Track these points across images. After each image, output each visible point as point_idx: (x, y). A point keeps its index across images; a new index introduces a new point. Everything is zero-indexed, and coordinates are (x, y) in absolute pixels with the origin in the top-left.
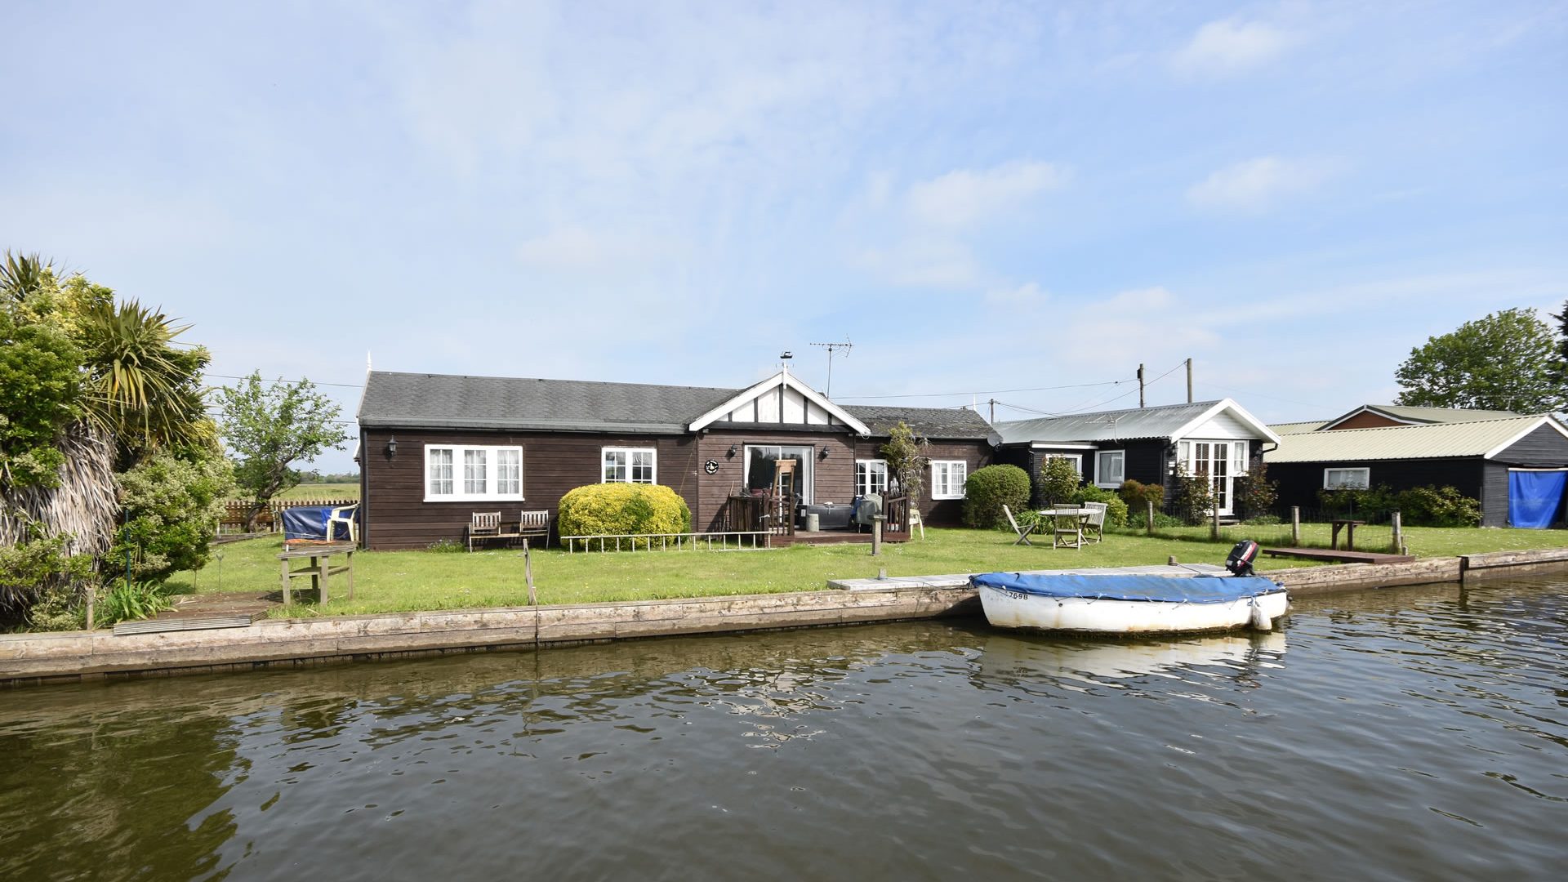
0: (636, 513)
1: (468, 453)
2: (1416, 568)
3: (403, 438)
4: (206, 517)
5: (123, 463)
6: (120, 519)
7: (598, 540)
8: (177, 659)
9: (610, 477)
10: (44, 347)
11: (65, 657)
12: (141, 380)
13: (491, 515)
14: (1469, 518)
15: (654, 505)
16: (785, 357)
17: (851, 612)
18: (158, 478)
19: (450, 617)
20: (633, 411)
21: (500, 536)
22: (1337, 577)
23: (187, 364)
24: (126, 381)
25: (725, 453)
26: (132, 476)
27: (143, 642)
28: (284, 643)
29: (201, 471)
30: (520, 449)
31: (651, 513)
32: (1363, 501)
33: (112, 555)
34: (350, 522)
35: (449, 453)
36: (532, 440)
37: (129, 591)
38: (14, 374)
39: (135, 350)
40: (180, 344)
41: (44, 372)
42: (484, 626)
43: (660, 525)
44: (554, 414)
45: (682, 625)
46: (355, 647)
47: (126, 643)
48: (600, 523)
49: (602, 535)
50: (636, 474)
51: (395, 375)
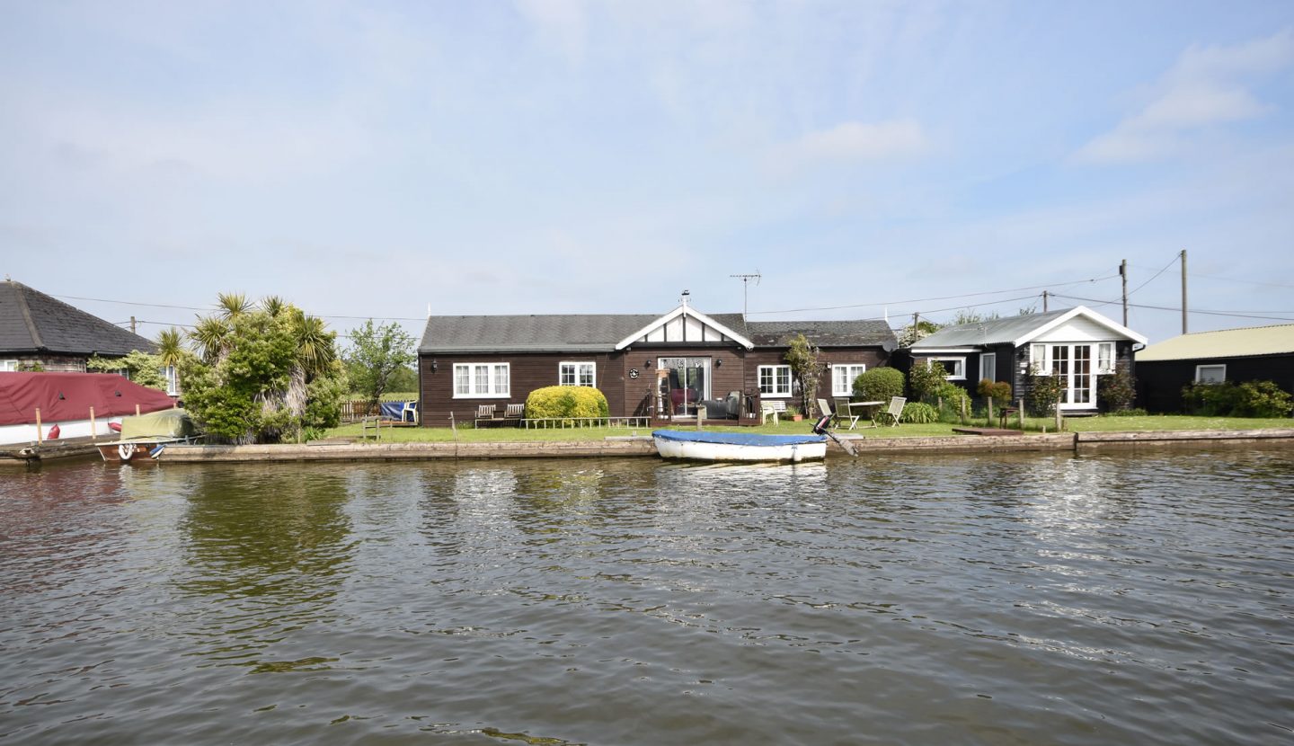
0: (565, 404)
1: (478, 368)
2: (1025, 439)
3: (441, 360)
4: (337, 403)
5: (308, 381)
6: (308, 403)
7: (542, 421)
8: (326, 456)
9: (565, 381)
10: (285, 340)
11: (292, 453)
12: (314, 347)
13: (490, 406)
14: (1282, 410)
15: (577, 399)
16: (685, 294)
17: (606, 451)
18: (320, 386)
19: (421, 444)
20: (589, 335)
21: (493, 419)
22: (947, 443)
23: (328, 339)
24: (309, 349)
25: (643, 364)
26: (311, 385)
27: (316, 448)
28: (362, 452)
29: (335, 383)
30: (508, 364)
31: (575, 405)
32: (1206, 395)
33: (305, 418)
34: (414, 411)
35: (467, 368)
36: (515, 359)
37: (311, 430)
38: (277, 350)
39: (312, 336)
40: (326, 331)
41: (285, 349)
42: (435, 449)
43: (581, 412)
44: (535, 340)
45: (520, 453)
46: (386, 455)
47: (311, 449)
48: (544, 411)
49: (546, 418)
50: (582, 381)
51: (444, 317)
